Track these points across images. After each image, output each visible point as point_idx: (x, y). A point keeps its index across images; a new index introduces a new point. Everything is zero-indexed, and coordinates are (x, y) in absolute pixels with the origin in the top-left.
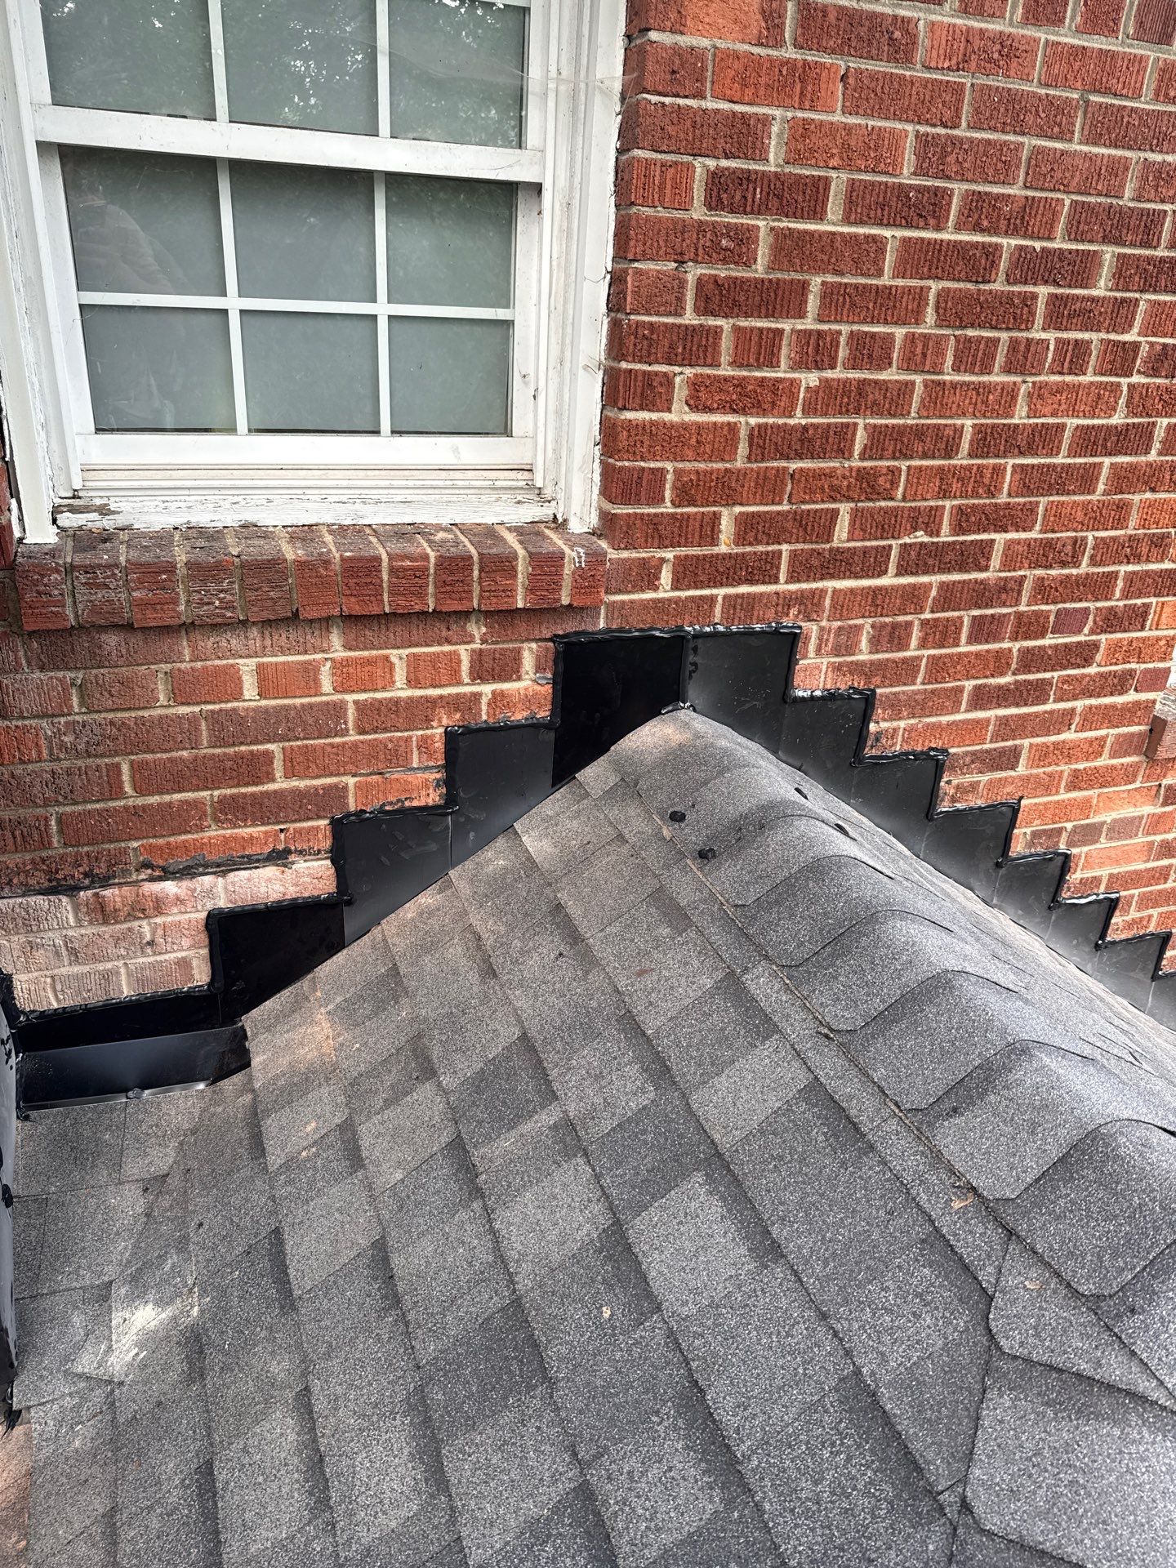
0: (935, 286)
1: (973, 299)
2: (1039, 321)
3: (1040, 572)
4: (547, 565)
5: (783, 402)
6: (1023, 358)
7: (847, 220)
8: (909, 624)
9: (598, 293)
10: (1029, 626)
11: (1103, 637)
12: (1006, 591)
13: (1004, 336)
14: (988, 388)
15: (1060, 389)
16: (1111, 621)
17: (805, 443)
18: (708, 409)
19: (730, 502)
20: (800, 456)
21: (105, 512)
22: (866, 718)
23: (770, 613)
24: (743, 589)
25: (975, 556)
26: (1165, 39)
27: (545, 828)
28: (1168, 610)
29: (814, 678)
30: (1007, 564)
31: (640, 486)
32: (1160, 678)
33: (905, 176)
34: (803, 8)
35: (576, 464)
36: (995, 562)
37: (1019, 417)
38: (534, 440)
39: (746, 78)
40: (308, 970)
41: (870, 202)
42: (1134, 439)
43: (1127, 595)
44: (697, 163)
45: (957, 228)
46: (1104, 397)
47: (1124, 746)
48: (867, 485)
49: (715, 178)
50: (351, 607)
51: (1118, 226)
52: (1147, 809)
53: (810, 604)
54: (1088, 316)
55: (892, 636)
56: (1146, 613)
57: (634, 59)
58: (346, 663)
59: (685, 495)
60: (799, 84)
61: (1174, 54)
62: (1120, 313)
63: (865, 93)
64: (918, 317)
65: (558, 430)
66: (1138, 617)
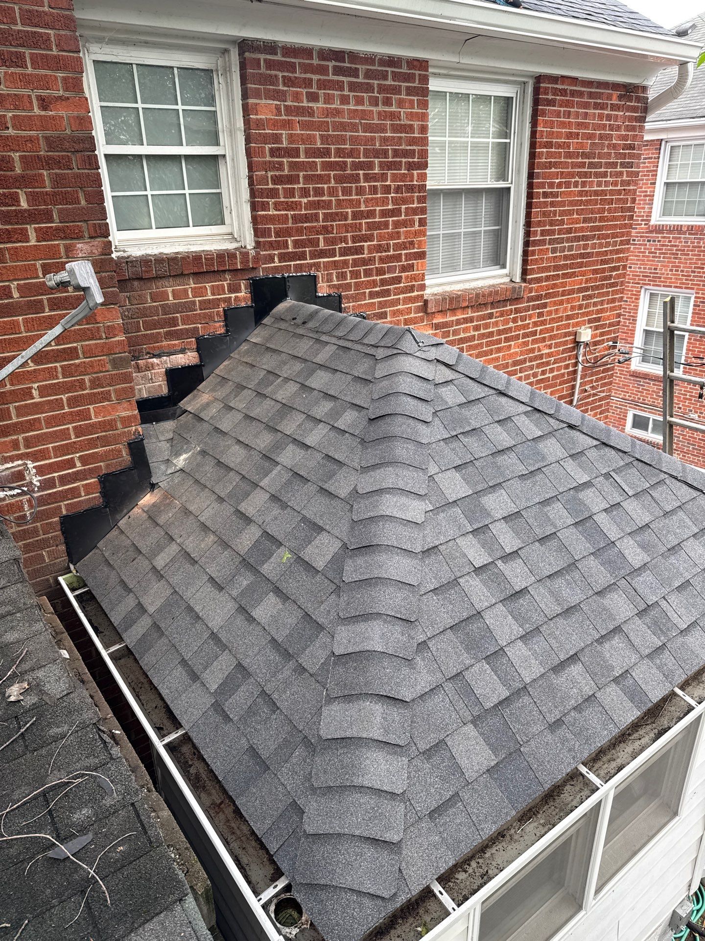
0: (332, 173)
1: (343, 176)
2: (362, 180)
3: (379, 254)
4: (245, 255)
5: (299, 207)
6: (360, 191)
7: (306, 158)
8: (346, 272)
9: (245, 183)
10: (380, 272)
11: (403, 274)
12: (371, 260)
13: (354, 185)
14: (352, 200)
15: (372, 199)
16: (404, 269)
17: (306, 218)
18: (279, 210)
19: (290, 236)
20: (306, 222)
21: (124, 251)
22: (340, 303)
23: (307, 269)
24: (298, 262)
25: (360, 250)
26: (377, 105)
27: (257, 336)
28: (419, 264)
29: (323, 290)
30: (370, 252)
31: (265, 233)
32: (423, 287)
33: (319, 145)
34: (285, 106)
35: (246, 229)
36: (366, 251)
37: (363, 208)
38: (232, 225)
39: (275, 124)
40: (195, 388)
41: (310, 153)
42: (396, 212)
43: (406, 260)
44: (266, 146)
45: (335, 157)
46: (384, 201)
47: (418, 309)
48: (326, 230)
49: (271, 149)
50: (196, 270)
51: (377, 153)
52: (431, 332)
53: (317, 266)
54: (374, 178)
55: (342, 276)
56: (413, 266)
57: (247, 122)
58: (195, 288)
59: (278, 234)
60: (287, 125)
61: (381, 108)
62: (384, 177)
63: (305, 126)
64: (329, 182)
65: (239, 221)
66: (411, 267)
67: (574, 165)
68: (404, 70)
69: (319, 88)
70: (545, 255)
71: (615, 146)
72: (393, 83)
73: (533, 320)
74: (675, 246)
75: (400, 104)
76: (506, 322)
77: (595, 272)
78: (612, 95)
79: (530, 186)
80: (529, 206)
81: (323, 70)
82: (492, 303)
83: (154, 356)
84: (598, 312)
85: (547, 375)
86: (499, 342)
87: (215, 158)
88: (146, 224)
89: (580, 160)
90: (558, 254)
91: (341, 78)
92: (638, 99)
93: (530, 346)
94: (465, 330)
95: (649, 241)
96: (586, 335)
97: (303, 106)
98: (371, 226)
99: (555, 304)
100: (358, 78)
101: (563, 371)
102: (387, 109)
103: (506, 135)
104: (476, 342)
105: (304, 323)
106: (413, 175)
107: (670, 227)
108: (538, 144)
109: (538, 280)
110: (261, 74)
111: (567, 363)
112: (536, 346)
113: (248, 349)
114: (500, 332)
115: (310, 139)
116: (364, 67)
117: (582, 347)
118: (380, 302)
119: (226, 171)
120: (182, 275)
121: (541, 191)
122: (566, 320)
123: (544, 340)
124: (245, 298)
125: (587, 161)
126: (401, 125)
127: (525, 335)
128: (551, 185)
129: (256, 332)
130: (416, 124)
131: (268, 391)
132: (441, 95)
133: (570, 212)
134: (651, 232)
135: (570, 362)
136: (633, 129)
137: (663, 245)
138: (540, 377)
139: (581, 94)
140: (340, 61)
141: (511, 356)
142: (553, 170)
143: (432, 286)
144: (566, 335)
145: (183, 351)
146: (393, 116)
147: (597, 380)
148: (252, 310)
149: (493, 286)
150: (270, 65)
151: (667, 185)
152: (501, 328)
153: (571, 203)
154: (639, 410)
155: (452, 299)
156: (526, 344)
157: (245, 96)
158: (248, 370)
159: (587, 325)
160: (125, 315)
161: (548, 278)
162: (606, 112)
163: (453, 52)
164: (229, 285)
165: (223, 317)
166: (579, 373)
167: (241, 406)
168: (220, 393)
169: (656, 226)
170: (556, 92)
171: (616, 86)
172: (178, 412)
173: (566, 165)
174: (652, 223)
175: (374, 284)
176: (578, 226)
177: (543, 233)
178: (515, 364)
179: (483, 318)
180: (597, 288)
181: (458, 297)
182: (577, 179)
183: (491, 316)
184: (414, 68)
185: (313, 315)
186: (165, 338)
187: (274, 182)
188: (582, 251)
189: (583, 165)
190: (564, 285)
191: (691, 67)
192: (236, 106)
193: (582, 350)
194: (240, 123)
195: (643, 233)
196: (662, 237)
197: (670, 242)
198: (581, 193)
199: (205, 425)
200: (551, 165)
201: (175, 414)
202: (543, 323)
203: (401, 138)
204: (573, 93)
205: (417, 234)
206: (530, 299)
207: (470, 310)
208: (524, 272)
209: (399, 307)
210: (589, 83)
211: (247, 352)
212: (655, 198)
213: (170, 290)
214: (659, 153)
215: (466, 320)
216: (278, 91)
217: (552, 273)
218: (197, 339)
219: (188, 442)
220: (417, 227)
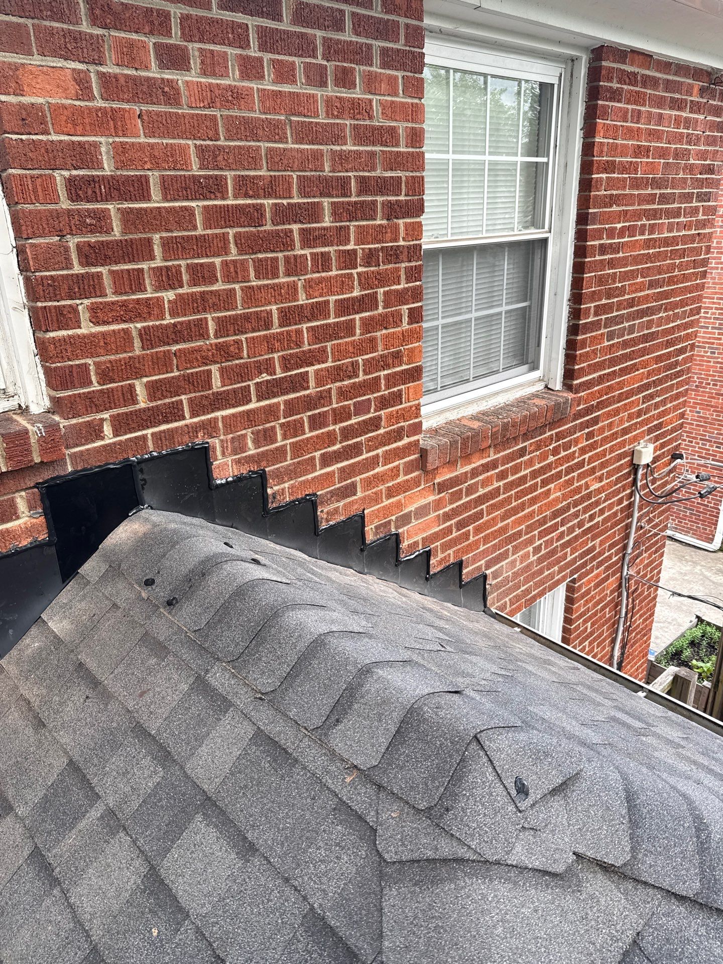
0: (231, 232)
1: (256, 237)
2: (298, 244)
3: (338, 384)
4: (17, 440)
5: (156, 311)
6: (295, 266)
7: (166, 200)
8: (273, 428)
9: (9, 264)
10: (341, 415)
11: (382, 412)
12: (323, 398)
13: (280, 255)
14: (279, 286)
15: (320, 281)
16: (384, 403)
17: (177, 334)
18: (107, 323)
19: (139, 376)
20: (177, 342)
22: (264, 490)
23: (185, 439)
24: (163, 427)
25: (299, 383)
26: (323, 84)
27: (62, 613)
28: (411, 391)
29: (225, 470)
30: (319, 383)
31: (72, 377)
32: (417, 428)
33: (195, 170)
34: (101, 76)
36: (312, 383)
37: (302, 300)
39: (76, 120)
41: (177, 187)
42: (368, 302)
43: (388, 388)
44: (56, 174)
45: (235, 197)
46: (344, 284)
47: (411, 466)
48: (224, 352)
49: (71, 182)
51: (327, 187)
53: (209, 428)
54: (323, 238)
55: (266, 437)
56: (400, 395)
59: (106, 376)
60: (110, 121)
61: (330, 91)
62: (341, 235)
64: (226, 251)
66: (397, 398)
67: (641, 199)
68: (377, 12)
69: (188, 36)
70: (599, 344)
71: (692, 169)
72: (354, 39)
73: (580, 446)
75: (371, 84)
76: (544, 457)
78: (692, 86)
79: (581, 236)
80: (578, 268)
82: (525, 433)
84: (660, 415)
85: (596, 521)
86: (533, 488)
89: (649, 191)
90: (615, 341)
91: (240, 18)
93: (575, 485)
94: (486, 483)
96: (648, 455)
97: (149, 79)
98: (318, 335)
99: (610, 415)
100: (280, 20)
102: (344, 94)
103: (542, 149)
104: (502, 497)
106: (397, 227)
108: (594, 166)
109: (589, 384)
112: (583, 482)
114: (535, 474)
115: (173, 158)
118: (342, 470)
121: (597, 243)
122: (621, 436)
123: (592, 471)
124: (28, 529)
125: (658, 192)
126: (373, 128)
127: (569, 470)
128: (611, 233)
130: (401, 126)
133: (632, 275)
135: (625, 493)
138: (587, 526)
141: (549, 505)
142: (615, 208)
144: (621, 457)
146: (356, 108)
148: (50, 550)
152: (537, 466)
153: (634, 260)
155: (465, 441)
156: (570, 482)
159: (647, 438)
161: (601, 380)
171: (698, 73)
176: (642, 294)
177: (599, 310)
178: (556, 514)
179: (511, 458)
180: (660, 382)
181: (476, 434)
182: (644, 221)
183: (522, 452)
184: (395, 9)
187: (87, 260)
188: (646, 332)
189: (652, 198)
190: (620, 385)
198: (648, 244)
200: (611, 201)
202: (593, 446)
203: (372, 154)
204: (645, 82)
205: (407, 337)
206: (578, 415)
207: (492, 450)
208: (569, 373)
209: (376, 471)
215: (485, 468)
217: (606, 371)
220: (405, 326)
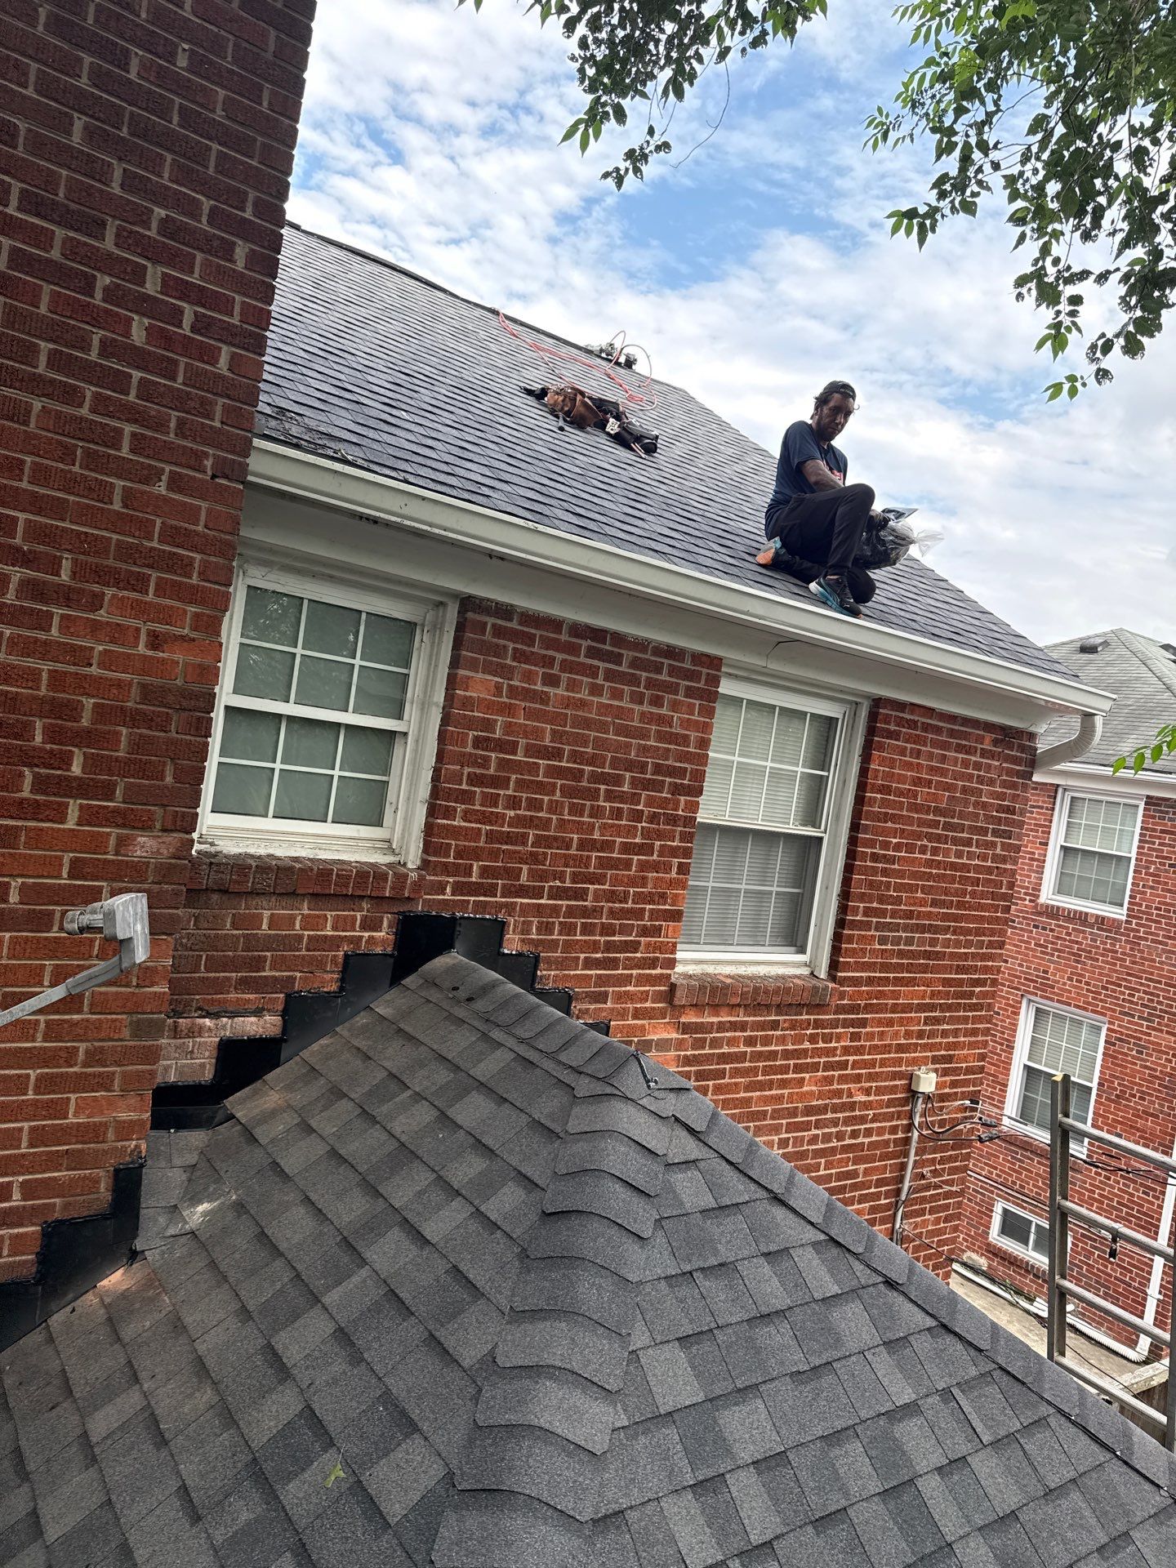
0: (560, 782)
1: (575, 789)
2: (602, 798)
3: (610, 905)
4: (401, 878)
5: (500, 821)
6: (596, 812)
7: (525, 756)
8: (554, 923)
9: (427, 776)
10: (607, 930)
11: (642, 939)
12: (596, 912)
13: (588, 803)
14: (583, 823)
15: (613, 826)
16: (645, 932)
17: (508, 838)
18: (470, 822)
19: (478, 859)
20: (507, 844)
21: (212, 844)
22: (536, 968)
23: (493, 911)
24: (482, 898)
25: (581, 895)
26: (641, 703)
27: (387, 1004)
28: (670, 929)
29: (512, 944)
30: (596, 899)
31: (443, 850)
32: (671, 963)
33: (547, 742)
34: (510, 686)
35: (414, 838)
36: (590, 898)
37: (596, 836)
38: (393, 829)
39: (489, 706)
40: (260, 1077)
41: (534, 751)
42: (646, 849)
43: (651, 919)
44: (471, 733)
45: (568, 762)
46: (631, 831)
47: (658, 997)
48: (534, 858)
49: (476, 738)
50: (318, 889)
51: (630, 766)
52: (674, 1035)
53: (510, 908)
54: (621, 798)
55: (546, 928)
56: (660, 929)
57: (450, 697)
58: (309, 916)
59: (459, 854)
60: (508, 710)
61: (646, 708)
62: (635, 798)
63: (530, 714)
64: (553, 793)
65: (405, 825)
66: (657, 931)
67: (921, 823)
68: (687, 665)
69: (563, 670)
70: (870, 944)
71: (984, 806)
72: (668, 679)
73: (843, 1044)
74: (1077, 943)
75: (675, 706)
76: (799, 1040)
77: (947, 982)
78: (983, 737)
79: (853, 841)
80: (849, 869)
81: (573, 649)
82: (779, 1006)
83: (208, 1015)
84: (949, 1046)
85: (860, 1140)
86: (784, 1069)
87: (392, 734)
88: (262, 811)
89: (931, 817)
90: (889, 947)
91: (596, 662)
92: (1022, 748)
93: (835, 1086)
94: (732, 1042)
95: (1036, 927)
96: (928, 1082)
97: (534, 690)
98: (604, 863)
99: (880, 1022)
100: (621, 665)
101: (887, 1137)
102: (654, 710)
103: (823, 764)
104: (747, 1064)
105: (470, 999)
106: (678, 801)
107: (1069, 912)
108: (869, 787)
109: (856, 982)
110: (483, 641)
111: (894, 1123)
112: (846, 1086)
113: (368, 1024)
114: (787, 1055)
115: (538, 733)
116: (631, 653)
117: (920, 1100)
118: (599, 976)
119: (402, 756)
120: (294, 894)
121: (869, 850)
122: (897, 1052)
123: (858, 1079)
124: (383, 941)
125: (942, 819)
126: (672, 733)
127: (829, 1066)
128: (885, 845)
129: (387, 996)
130: (693, 735)
131: (380, 1111)
132: (736, 701)
133: (911, 889)
134: (1040, 914)
135: (899, 1123)
136: (1014, 786)
137: (1058, 938)
138: (848, 1142)
139: (938, 730)
140: (598, 642)
141: (803, 1097)
142: (889, 824)
143: (686, 962)
144: (895, 1076)
145: (258, 1012)
146: (661, 720)
147: (942, 1161)
148: (392, 960)
149: (783, 977)
150: (498, 632)
151: (1066, 850)
152: (790, 1047)
153: (915, 875)
154: (1014, 1203)
155: (714, 990)
156: (829, 1080)
157: (455, 663)
158: (358, 1063)
159: (931, 1066)
160: (181, 943)
161: (870, 981)
162: (973, 758)
163: (759, 654)
164: (364, 919)
165: (340, 966)
166: (914, 1144)
167: (329, 1129)
168: (298, 1098)
169: (1047, 906)
170: (900, 722)
171: (989, 727)
172: (219, 1117)
173: (909, 821)
174: (1042, 900)
175: (595, 947)
176: (923, 909)
177: (868, 912)
178: (809, 1111)
179: (761, 1026)
180: (949, 1008)
181: (726, 987)
182: (925, 842)
183: (775, 1025)
184: (702, 664)
185: (488, 988)
186: (236, 988)
187: (471, 782)
188: (928, 948)
189: (936, 824)
190: (896, 995)
191: (1099, 721)
192: (439, 676)
193: (920, 1106)
194: (439, 697)
195: (1027, 913)
196: (1056, 925)
197: (1069, 934)
198: (930, 863)
199: (258, 1154)
200: (886, 818)
201: (213, 1118)
202: (859, 1050)
203: (668, 750)
204: (927, 728)
205: (672, 884)
206: (840, 1009)
207: (742, 1011)
208: (834, 966)
209: (628, 988)
210: (952, 718)
211: (364, 1030)
212: (1047, 865)
213: (267, 914)
214: (1054, 804)
215: (734, 1026)
216: (503, 666)
217: (877, 975)
218: (288, 996)
219: (219, 1180)
220: (674, 874)
